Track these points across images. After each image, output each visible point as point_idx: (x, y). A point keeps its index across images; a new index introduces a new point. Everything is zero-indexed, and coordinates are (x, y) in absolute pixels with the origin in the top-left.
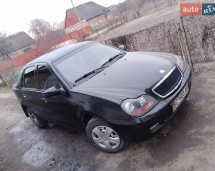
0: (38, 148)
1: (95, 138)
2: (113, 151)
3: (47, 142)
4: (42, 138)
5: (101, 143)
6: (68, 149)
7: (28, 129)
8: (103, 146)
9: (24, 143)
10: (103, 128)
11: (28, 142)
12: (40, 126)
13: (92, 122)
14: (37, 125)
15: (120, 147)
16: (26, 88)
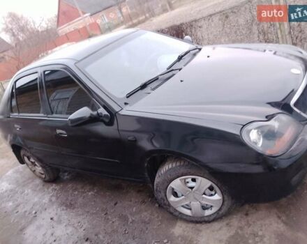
0: (52, 219)
1: (172, 199)
2: (206, 219)
3: (66, 206)
4: (54, 199)
5: (183, 206)
6: (110, 217)
7: (24, 185)
8: (188, 212)
9: (21, 210)
10: (190, 180)
11: (28, 208)
12: (47, 178)
13: (169, 169)
14: (40, 177)
15: (220, 213)
16: (21, 114)
